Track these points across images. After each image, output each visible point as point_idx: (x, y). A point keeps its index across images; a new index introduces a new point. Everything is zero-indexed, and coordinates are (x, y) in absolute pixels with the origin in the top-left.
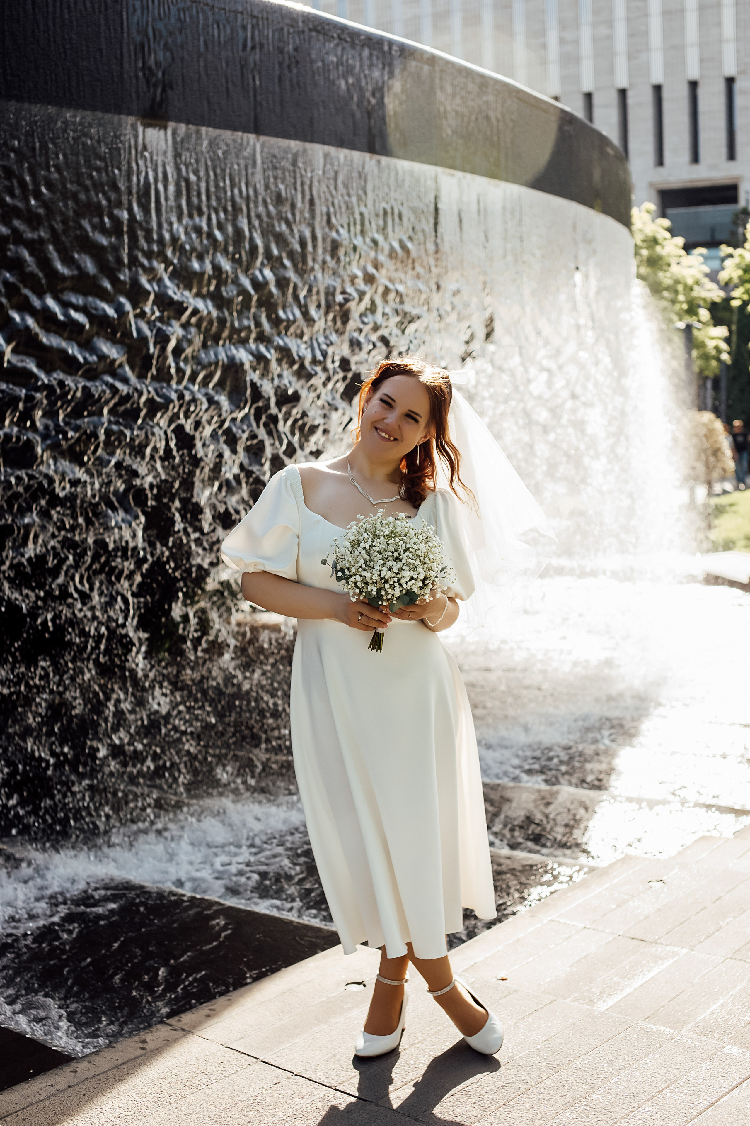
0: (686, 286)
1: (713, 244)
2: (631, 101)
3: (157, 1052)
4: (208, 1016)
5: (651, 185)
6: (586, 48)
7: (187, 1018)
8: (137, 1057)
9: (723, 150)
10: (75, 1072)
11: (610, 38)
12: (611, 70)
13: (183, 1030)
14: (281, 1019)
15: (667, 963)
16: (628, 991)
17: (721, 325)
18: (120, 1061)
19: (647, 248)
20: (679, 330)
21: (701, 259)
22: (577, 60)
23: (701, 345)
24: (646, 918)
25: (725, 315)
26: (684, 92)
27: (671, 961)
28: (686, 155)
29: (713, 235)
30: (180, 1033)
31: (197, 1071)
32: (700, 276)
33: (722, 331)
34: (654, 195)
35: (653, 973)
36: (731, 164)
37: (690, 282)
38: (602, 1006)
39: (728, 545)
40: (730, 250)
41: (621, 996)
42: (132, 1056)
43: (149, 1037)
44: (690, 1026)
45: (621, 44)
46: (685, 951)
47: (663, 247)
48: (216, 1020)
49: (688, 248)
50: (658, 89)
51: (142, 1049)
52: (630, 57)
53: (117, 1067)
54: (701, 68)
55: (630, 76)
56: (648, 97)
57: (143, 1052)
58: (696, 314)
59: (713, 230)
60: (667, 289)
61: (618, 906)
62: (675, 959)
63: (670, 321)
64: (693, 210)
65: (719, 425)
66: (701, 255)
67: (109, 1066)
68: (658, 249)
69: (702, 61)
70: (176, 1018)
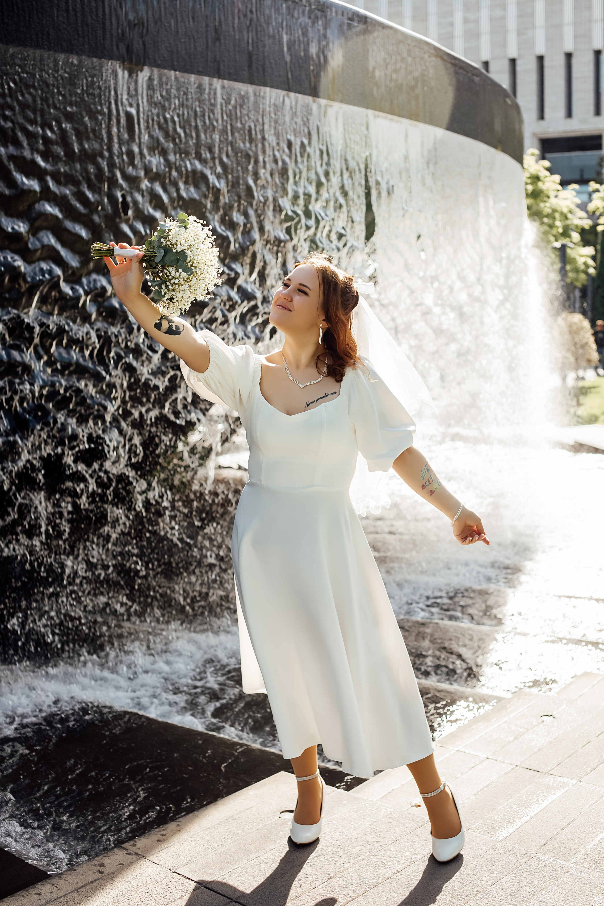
0: (562, 214)
1: (583, 181)
2: (519, 68)
3: (113, 876)
4: (159, 841)
5: (534, 135)
6: (485, 26)
7: (141, 842)
8: (95, 881)
9: (592, 108)
10: (40, 894)
11: (504, 18)
12: (504, 44)
13: (137, 854)
14: (223, 845)
15: (559, 793)
16: (525, 819)
17: (589, 246)
18: (80, 885)
19: (532, 184)
20: (555, 248)
21: (574, 193)
22: (478, 35)
23: (573, 261)
24: (539, 750)
25: (591, 237)
26: (562, 61)
27: (562, 791)
28: (562, 111)
29: (582, 175)
30: (135, 857)
31: (147, 895)
32: (573, 207)
33: (590, 250)
34: (536, 143)
35: (546, 803)
36: (597, 119)
37: (565, 210)
38: (503, 833)
39: (593, 420)
40: (597, 186)
41: (519, 824)
42: (91, 880)
43: (106, 861)
44: (580, 854)
45: (512, 24)
46: (574, 782)
47: (544, 183)
48: (166, 845)
49: (564, 183)
50: (541, 59)
51: (100, 872)
52: (519, 33)
53: (77, 890)
54: (575, 42)
55: (519, 49)
56: (533, 65)
57: (100, 875)
58: (569, 236)
59: (582, 171)
60: (547, 216)
61: (516, 738)
62: (566, 789)
63: (549, 242)
64: (567, 154)
65: (586, 324)
66: (574, 190)
67: (70, 888)
68: (540, 184)
69: (576, 37)
70: (131, 843)
